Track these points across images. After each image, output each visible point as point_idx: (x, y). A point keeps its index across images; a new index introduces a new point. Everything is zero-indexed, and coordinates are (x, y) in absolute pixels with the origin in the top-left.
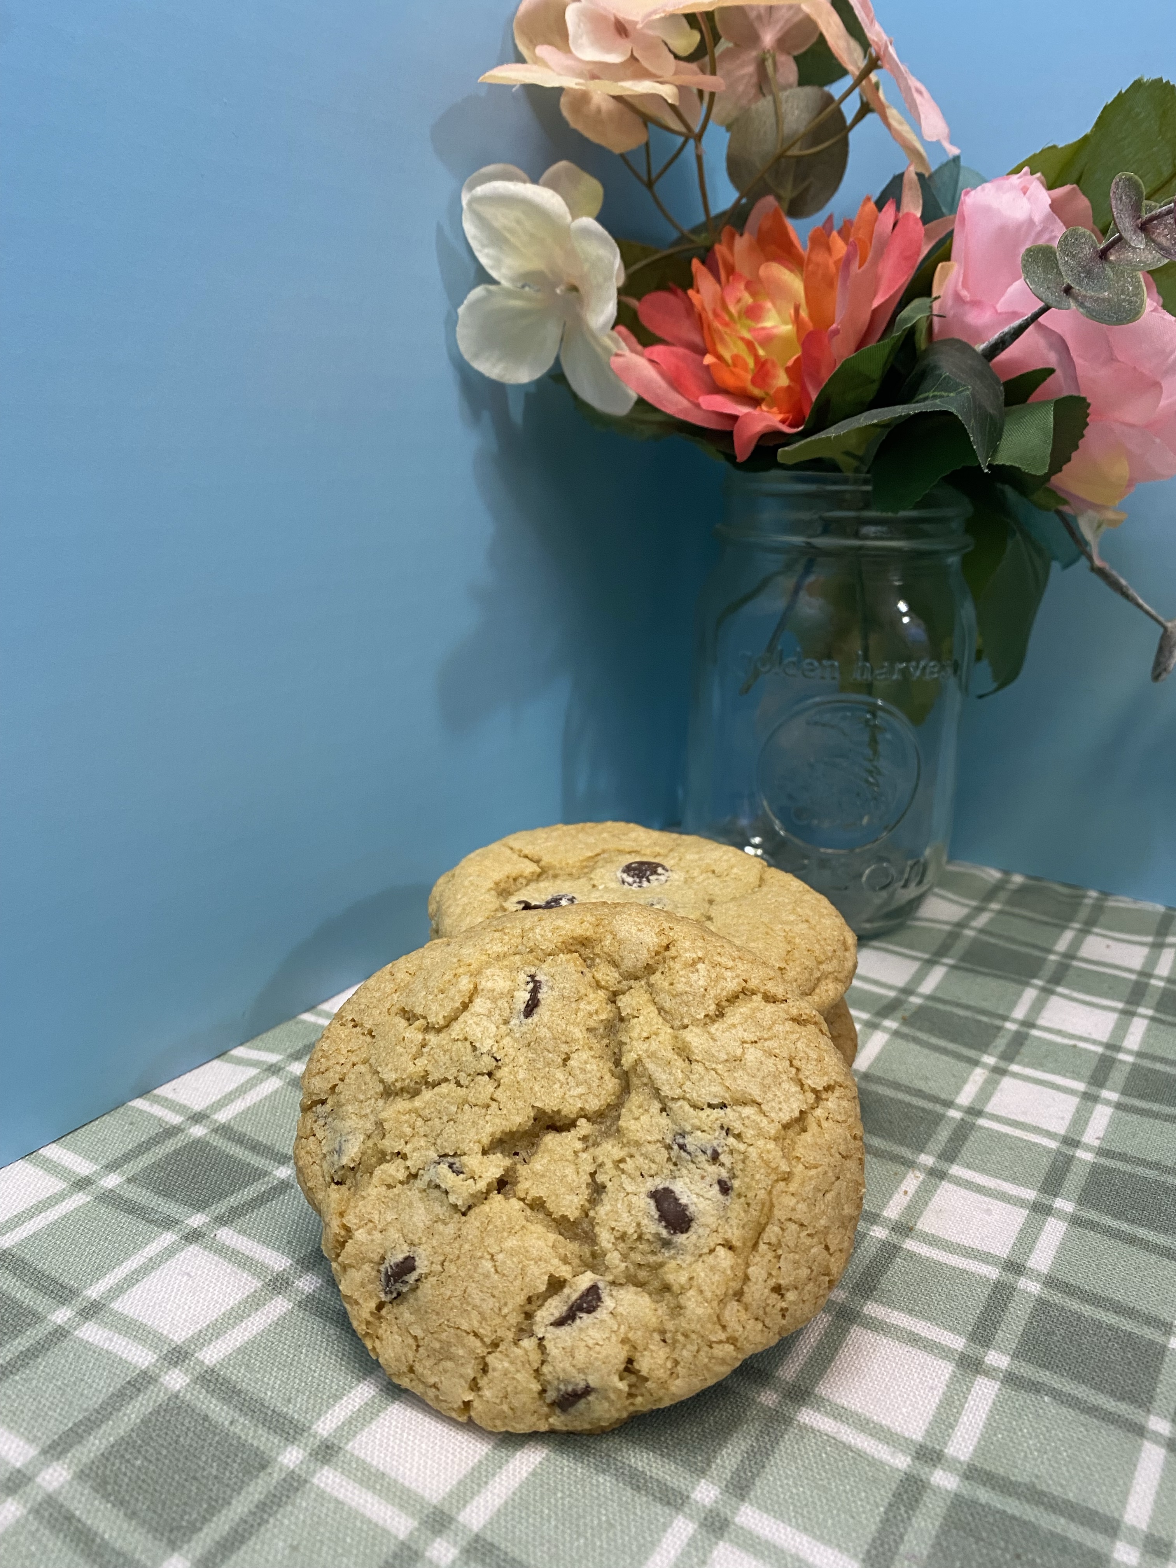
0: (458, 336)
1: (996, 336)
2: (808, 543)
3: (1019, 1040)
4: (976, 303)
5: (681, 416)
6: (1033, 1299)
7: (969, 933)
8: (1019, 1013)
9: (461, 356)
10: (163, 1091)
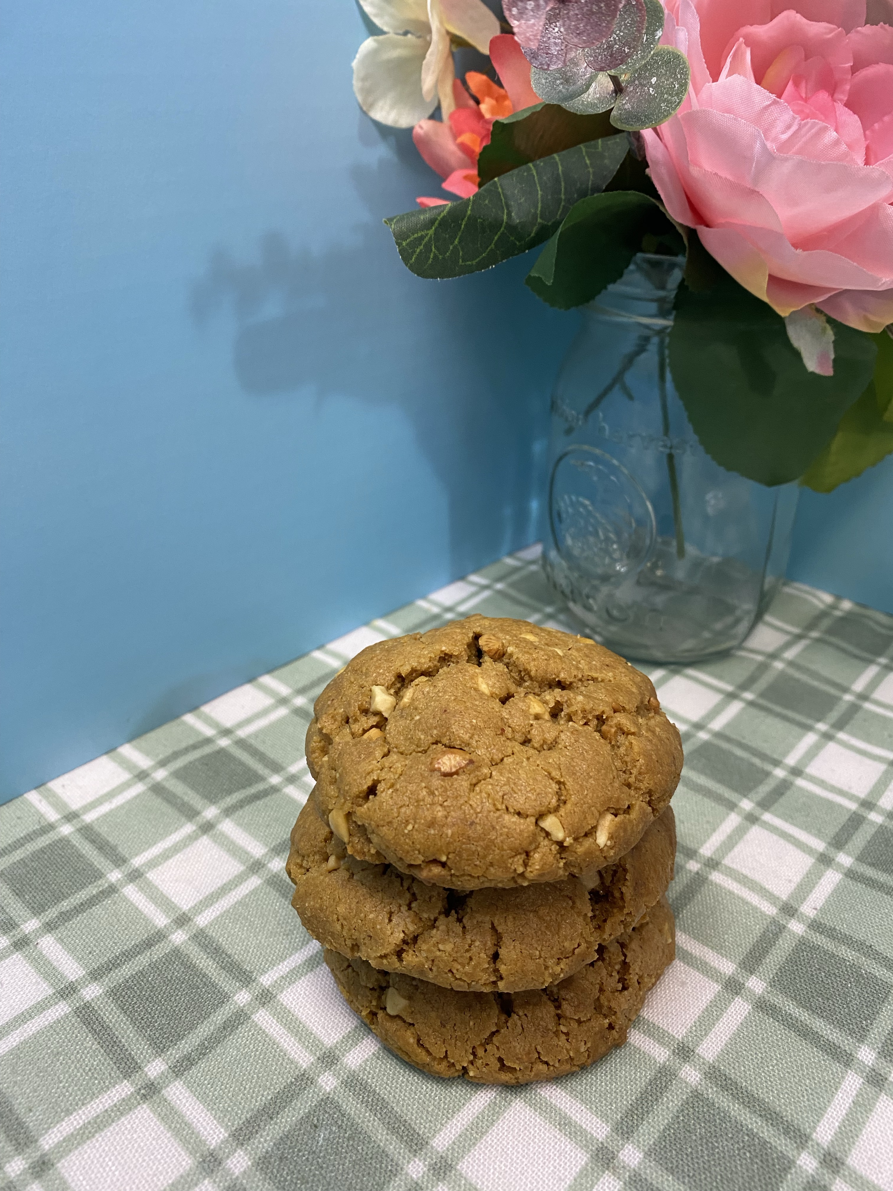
3: (783, 788)
7: (778, 665)
10: (55, 785)
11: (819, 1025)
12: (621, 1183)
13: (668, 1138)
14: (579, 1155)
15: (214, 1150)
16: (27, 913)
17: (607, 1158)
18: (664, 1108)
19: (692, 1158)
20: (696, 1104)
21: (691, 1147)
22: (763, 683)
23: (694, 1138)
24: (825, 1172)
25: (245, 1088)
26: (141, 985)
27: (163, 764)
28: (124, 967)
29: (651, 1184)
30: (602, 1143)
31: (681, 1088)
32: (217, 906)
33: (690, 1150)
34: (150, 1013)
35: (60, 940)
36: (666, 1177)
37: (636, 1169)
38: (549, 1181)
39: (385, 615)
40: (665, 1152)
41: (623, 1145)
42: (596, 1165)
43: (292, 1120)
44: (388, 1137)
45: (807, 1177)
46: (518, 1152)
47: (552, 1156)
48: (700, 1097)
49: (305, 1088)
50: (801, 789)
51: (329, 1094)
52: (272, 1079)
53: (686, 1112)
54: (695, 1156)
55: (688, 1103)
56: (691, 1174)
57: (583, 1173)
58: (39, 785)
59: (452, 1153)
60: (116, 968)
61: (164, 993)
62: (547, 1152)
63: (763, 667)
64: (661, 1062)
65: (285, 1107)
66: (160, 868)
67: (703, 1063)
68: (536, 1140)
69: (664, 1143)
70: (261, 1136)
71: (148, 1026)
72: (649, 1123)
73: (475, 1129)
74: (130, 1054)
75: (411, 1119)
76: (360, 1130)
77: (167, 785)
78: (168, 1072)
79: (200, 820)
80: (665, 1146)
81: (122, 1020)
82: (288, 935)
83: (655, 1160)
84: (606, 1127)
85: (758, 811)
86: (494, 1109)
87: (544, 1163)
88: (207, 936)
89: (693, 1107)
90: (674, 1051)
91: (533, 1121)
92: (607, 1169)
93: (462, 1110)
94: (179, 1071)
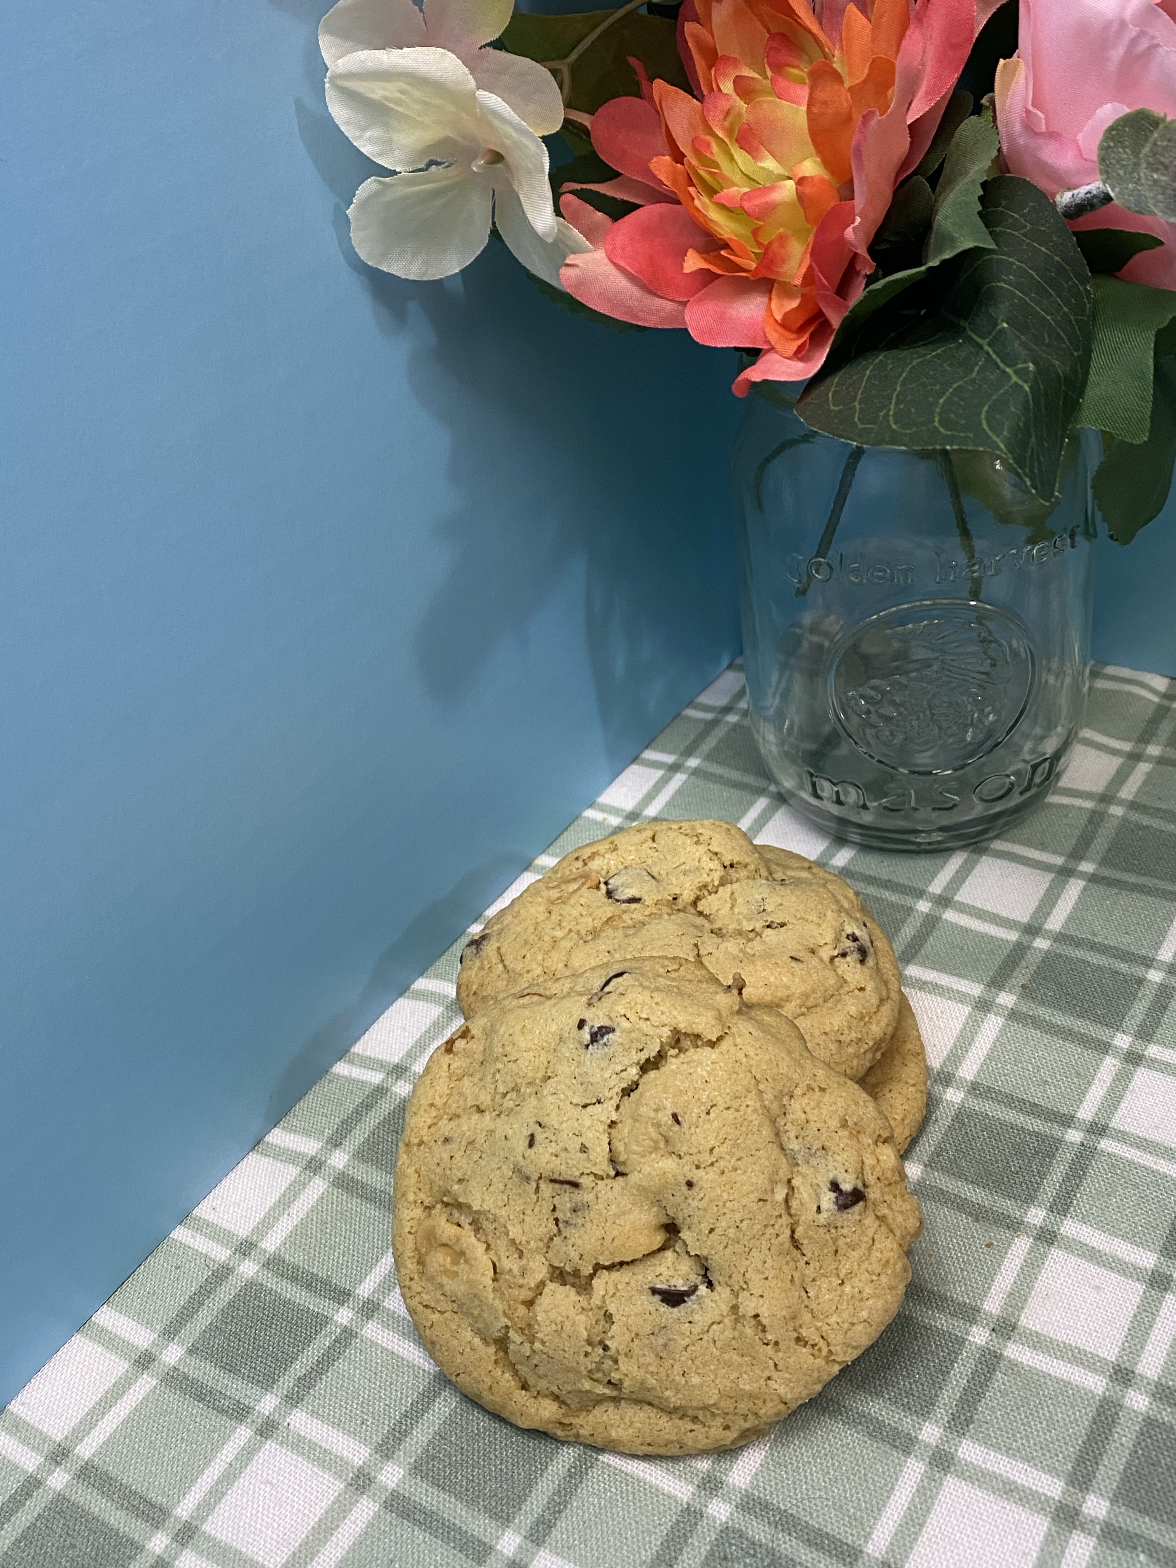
7: (1115, 811)
10: (203, 1211)
12: (1094, 1539)
13: (1132, 1478)
14: (1038, 1521)
16: (256, 1390)
17: (1071, 1516)
18: (1118, 1445)
19: (1165, 1493)
20: (1153, 1433)
21: (1159, 1481)
23: (1160, 1470)
25: (626, 1539)
28: (414, 1432)
29: (1127, 1531)
30: (1060, 1502)
31: (1130, 1419)
33: (1159, 1485)
34: (473, 1481)
35: (314, 1413)
36: (1141, 1520)
37: (1107, 1520)
38: (1013, 1558)
40: (1133, 1494)
41: (1084, 1498)
42: (1060, 1527)
44: (814, 1556)
46: (968, 1536)
47: (1008, 1530)
48: (1154, 1423)
49: (696, 1524)
51: (727, 1523)
52: (653, 1521)
53: (1143, 1444)
54: (1166, 1490)
55: (1143, 1434)
56: (1169, 1511)
57: (1049, 1539)
58: (183, 1217)
59: (893, 1556)
60: (406, 1436)
61: (479, 1452)
62: (1001, 1527)
64: (1100, 1393)
68: (984, 1517)
69: (1128, 1484)
71: (478, 1496)
72: (1105, 1466)
73: (910, 1523)
74: (472, 1535)
75: (832, 1530)
76: (778, 1555)
77: (356, 1175)
78: (526, 1545)
80: (1131, 1487)
81: (445, 1500)
83: (1124, 1504)
84: (1058, 1482)
86: (925, 1494)
87: (1002, 1541)
89: (1150, 1437)
90: (1110, 1376)
91: (974, 1497)
92: (1075, 1528)
93: (888, 1505)
94: (538, 1538)
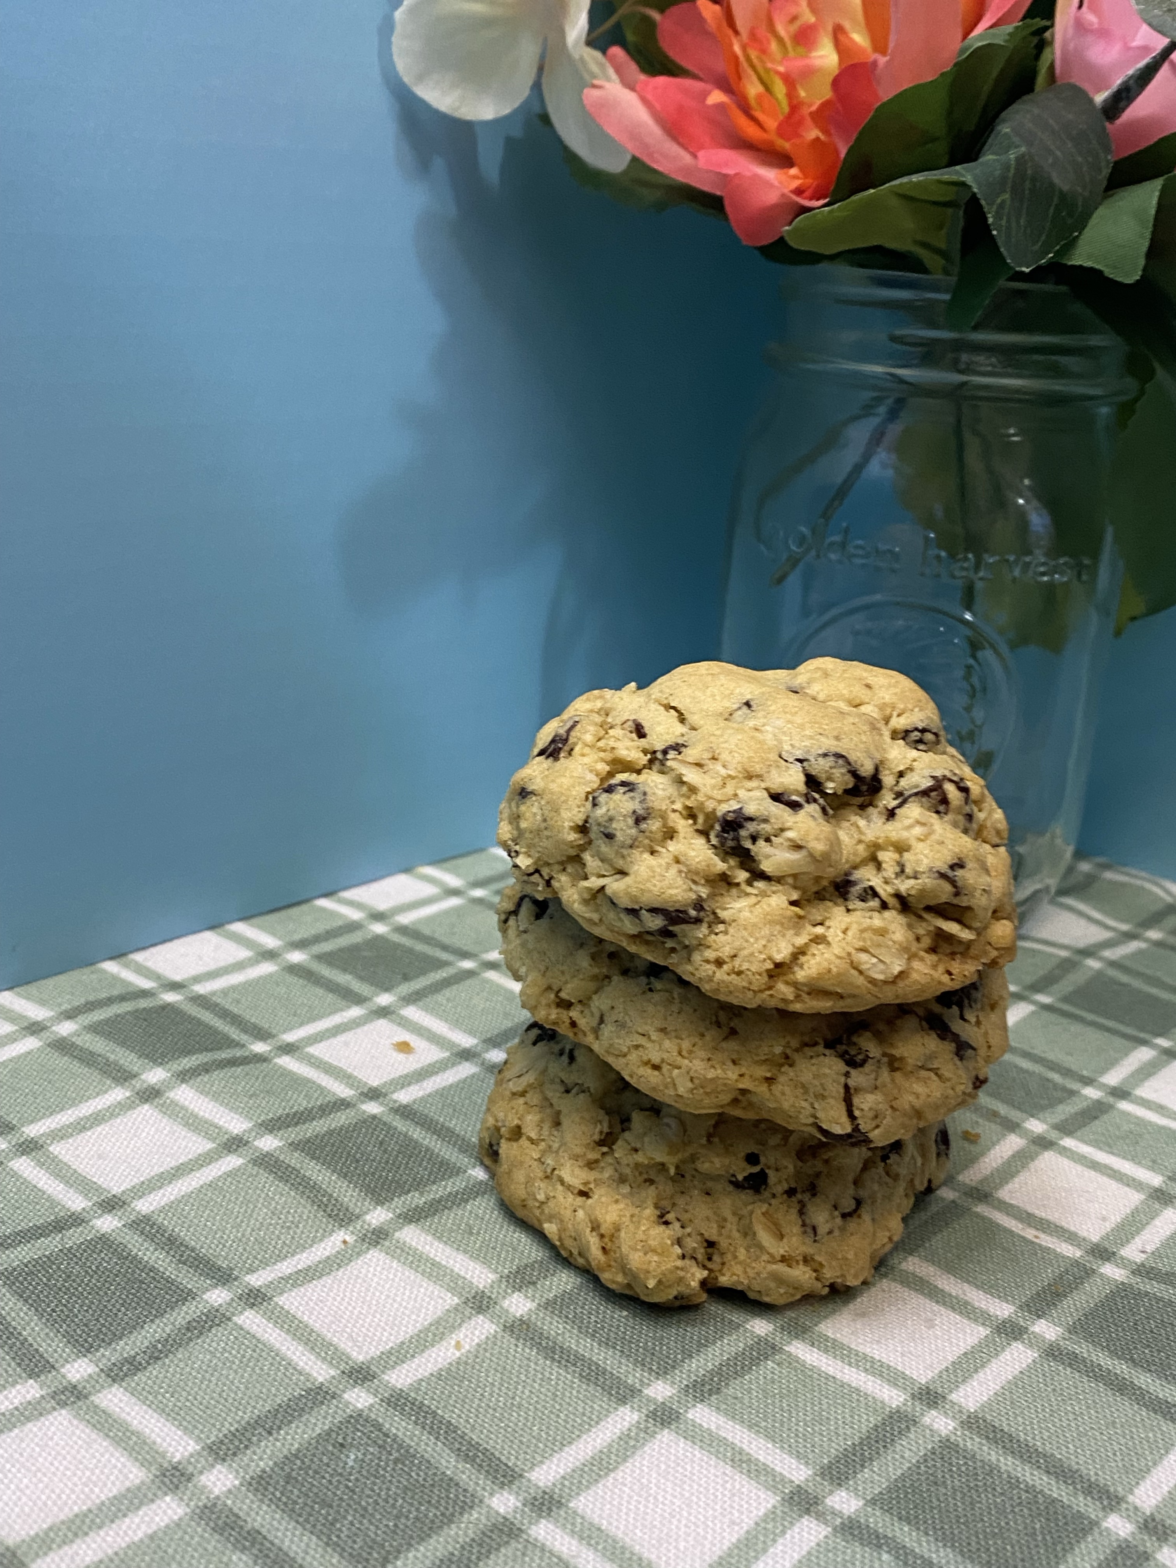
0: (395, 49)
1: (1119, 82)
2: (892, 375)
3: (1097, 1110)
4: (1103, 33)
5: (681, 179)
6: (937, 1439)
7: (1094, 964)
8: (1113, 1078)
9: (397, 76)
11: (1144, 1380)
12: (829, 1529)
13: (903, 1489)
14: (763, 1497)
15: (179, 1463)
17: (808, 1503)
18: (898, 1456)
19: (940, 1511)
20: (948, 1456)
21: (938, 1500)
22: (1067, 985)
24: (1146, 1538)
26: (48, 1272)
27: (69, 1015)
29: (876, 1531)
30: (799, 1486)
31: (923, 1436)
32: (169, 1190)
33: (936, 1503)
34: (65, 1306)
36: (898, 1526)
37: (853, 1516)
39: (438, 861)
40: (898, 1502)
41: (832, 1491)
42: (789, 1509)
43: (302, 1437)
44: (459, 1465)
45: (1117, 1540)
47: (720, 1496)
48: (954, 1448)
49: (322, 1403)
50: (1126, 1114)
51: (362, 1411)
52: (269, 1390)
53: (931, 1463)
54: (943, 1508)
55: (934, 1454)
56: (938, 1527)
57: (770, 1517)
59: (561, 1489)
62: (712, 1491)
63: (1067, 966)
64: (894, 1406)
65: (290, 1422)
66: (70, 1141)
67: (960, 1412)
68: (694, 1478)
69: (895, 1493)
70: (254, 1453)
71: (64, 1321)
72: (873, 1471)
73: (597, 1465)
74: (37, 1350)
75: (494, 1448)
76: (413, 1453)
77: (78, 1041)
78: (99, 1376)
79: (137, 1084)
80: (898, 1497)
82: (289, 1228)
83: (881, 1508)
84: (805, 1469)
85: (1053, 1135)
86: (628, 1443)
88: (154, 1224)
89: (942, 1459)
90: (913, 1395)
92: (809, 1515)
94: (117, 1375)
